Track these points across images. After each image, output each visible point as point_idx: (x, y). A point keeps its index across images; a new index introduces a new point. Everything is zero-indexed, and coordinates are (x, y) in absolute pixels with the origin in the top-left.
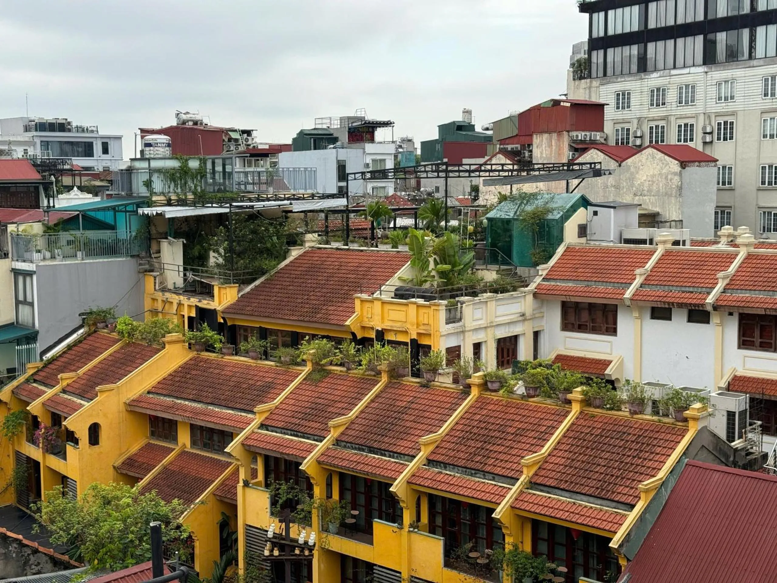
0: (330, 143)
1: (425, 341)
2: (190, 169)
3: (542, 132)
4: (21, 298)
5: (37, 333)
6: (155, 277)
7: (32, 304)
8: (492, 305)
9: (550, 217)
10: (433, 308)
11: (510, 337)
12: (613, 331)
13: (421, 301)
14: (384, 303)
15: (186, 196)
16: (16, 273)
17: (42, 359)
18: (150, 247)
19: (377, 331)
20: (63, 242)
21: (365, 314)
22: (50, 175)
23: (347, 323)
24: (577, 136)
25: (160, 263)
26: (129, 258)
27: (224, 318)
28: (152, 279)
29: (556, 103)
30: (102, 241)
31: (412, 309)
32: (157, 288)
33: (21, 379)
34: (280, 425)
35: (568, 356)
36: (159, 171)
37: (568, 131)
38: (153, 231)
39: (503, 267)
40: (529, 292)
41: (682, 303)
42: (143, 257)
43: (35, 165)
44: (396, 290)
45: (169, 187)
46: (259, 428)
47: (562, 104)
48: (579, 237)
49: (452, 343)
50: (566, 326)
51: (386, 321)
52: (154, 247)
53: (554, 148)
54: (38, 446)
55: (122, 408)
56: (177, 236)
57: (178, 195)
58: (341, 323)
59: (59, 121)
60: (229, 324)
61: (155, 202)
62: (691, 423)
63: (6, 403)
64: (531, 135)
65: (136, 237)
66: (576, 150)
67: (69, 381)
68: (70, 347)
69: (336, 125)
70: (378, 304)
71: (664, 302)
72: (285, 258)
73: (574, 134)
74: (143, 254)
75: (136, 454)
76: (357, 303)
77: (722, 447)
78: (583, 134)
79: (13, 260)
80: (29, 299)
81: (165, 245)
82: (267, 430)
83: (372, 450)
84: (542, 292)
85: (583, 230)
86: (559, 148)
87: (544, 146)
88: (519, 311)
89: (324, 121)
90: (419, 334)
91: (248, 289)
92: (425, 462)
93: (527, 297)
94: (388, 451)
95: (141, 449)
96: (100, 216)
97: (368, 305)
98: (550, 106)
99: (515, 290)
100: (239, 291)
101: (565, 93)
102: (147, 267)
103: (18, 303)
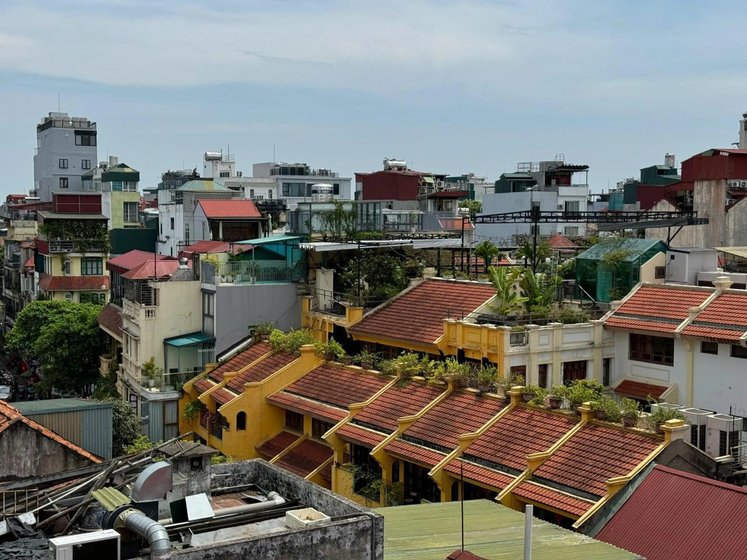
0: (528, 186)
1: (493, 360)
2: (343, 212)
3: (703, 180)
4: (206, 312)
5: (215, 340)
6: (309, 300)
7: (212, 317)
8: (558, 334)
9: (628, 259)
10: (499, 332)
11: (579, 362)
12: (670, 362)
13: (492, 326)
14: (465, 326)
15: (339, 233)
16: (204, 292)
17: (217, 361)
18: (307, 274)
19: (459, 350)
20: (244, 269)
21: (451, 335)
22: (268, 213)
23: (435, 342)
24: (735, 184)
25: (315, 289)
26: (290, 283)
27: (350, 334)
28: (307, 301)
29: (716, 152)
30: (275, 269)
31: (485, 333)
32: (311, 308)
33: (201, 375)
34: (366, 420)
35: (633, 382)
36: (318, 213)
37: (726, 179)
38: (311, 262)
39: (585, 302)
40: (599, 324)
41: (721, 339)
42: (301, 283)
43: (257, 205)
44: (479, 317)
45: (326, 226)
46: (351, 422)
47: (721, 153)
48: (656, 278)
49: (517, 363)
50: (634, 356)
51: (466, 342)
52: (311, 276)
53: (713, 194)
54: (206, 427)
55: (264, 401)
56: (329, 266)
57: (333, 233)
58: (431, 342)
59: (299, 166)
60: (354, 339)
61: (312, 238)
62: (666, 435)
63: (188, 394)
64: (693, 182)
65: (296, 266)
66: (734, 197)
67: (231, 379)
68: (239, 353)
69: (536, 169)
70: (460, 328)
71: (707, 337)
72: (406, 286)
73: (732, 182)
74: (302, 281)
75: (272, 439)
76: (445, 326)
77: (702, 459)
78: (742, 182)
79: (202, 282)
80: (211, 314)
81: (319, 272)
82: (357, 424)
83: (427, 444)
84: (611, 324)
85: (660, 272)
86: (718, 195)
87: (704, 193)
88: (588, 339)
89: (526, 166)
90: (489, 354)
91: (372, 311)
92: (461, 455)
93: (596, 328)
94: (437, 445)
95: (277, 436)
96: (274, 249)
97: (453, 328)
98: (711, 155)
99: (585, 320)
100: (364, 313)
101: (738, 141)
102: (304, 291)
103: (204, 315)
